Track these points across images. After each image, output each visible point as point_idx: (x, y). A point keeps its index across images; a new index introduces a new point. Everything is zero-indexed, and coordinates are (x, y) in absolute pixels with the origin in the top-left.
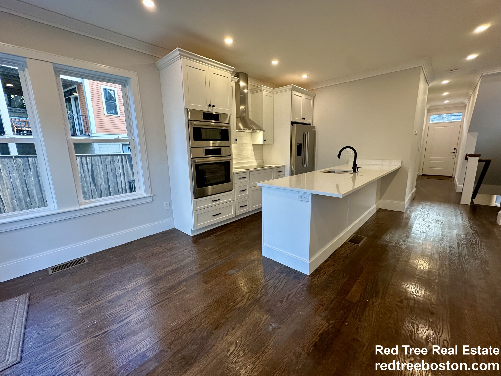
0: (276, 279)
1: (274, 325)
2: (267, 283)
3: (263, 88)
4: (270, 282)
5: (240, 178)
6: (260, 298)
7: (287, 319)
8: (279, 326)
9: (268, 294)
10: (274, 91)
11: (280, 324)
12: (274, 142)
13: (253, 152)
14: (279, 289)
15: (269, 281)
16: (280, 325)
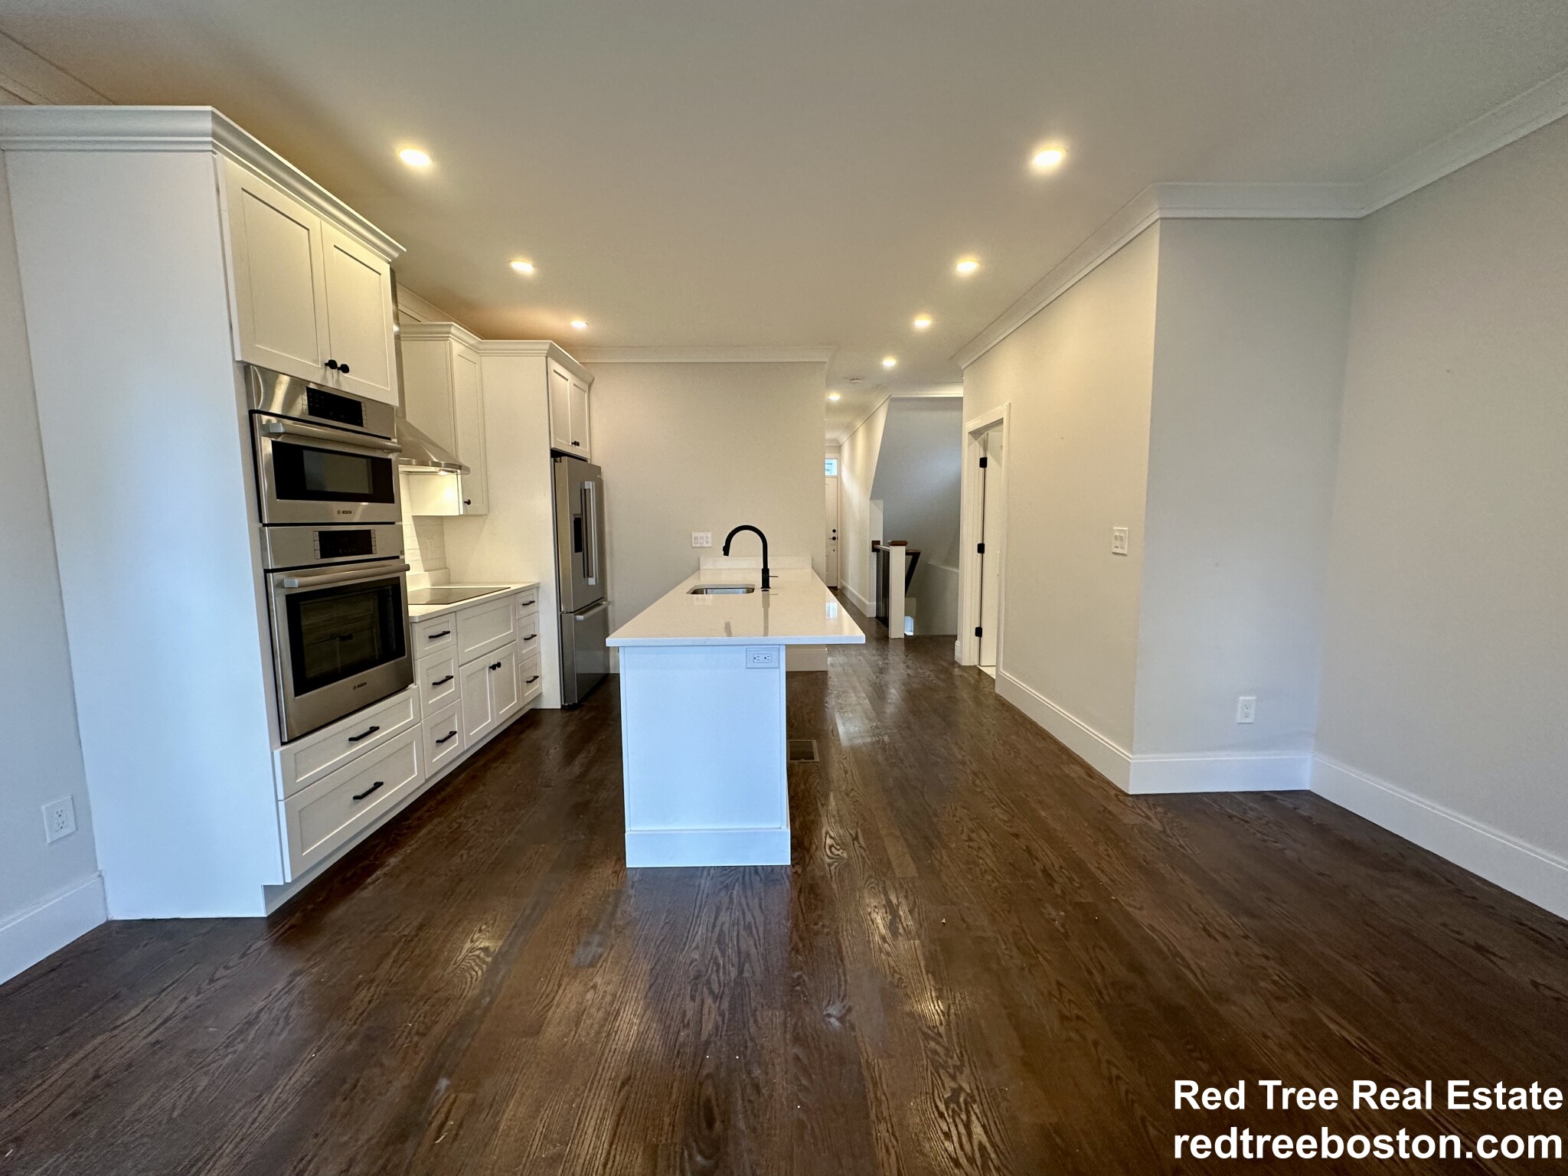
0: (728, 908)
1: (833, 1010)
2: (717, 930)
3: (453, 330)
4: (723, 924)
5: (431, 637)
6: (741, 972)
7: (846, 981)
8: (844, 1007)
9: (748, 954)
10: (481, 347)
11: (843, 1000)
12: (489, 510)
13: (417, 542)
14: (761, 929)
15: (719, 923)
16: (845, 1002)
